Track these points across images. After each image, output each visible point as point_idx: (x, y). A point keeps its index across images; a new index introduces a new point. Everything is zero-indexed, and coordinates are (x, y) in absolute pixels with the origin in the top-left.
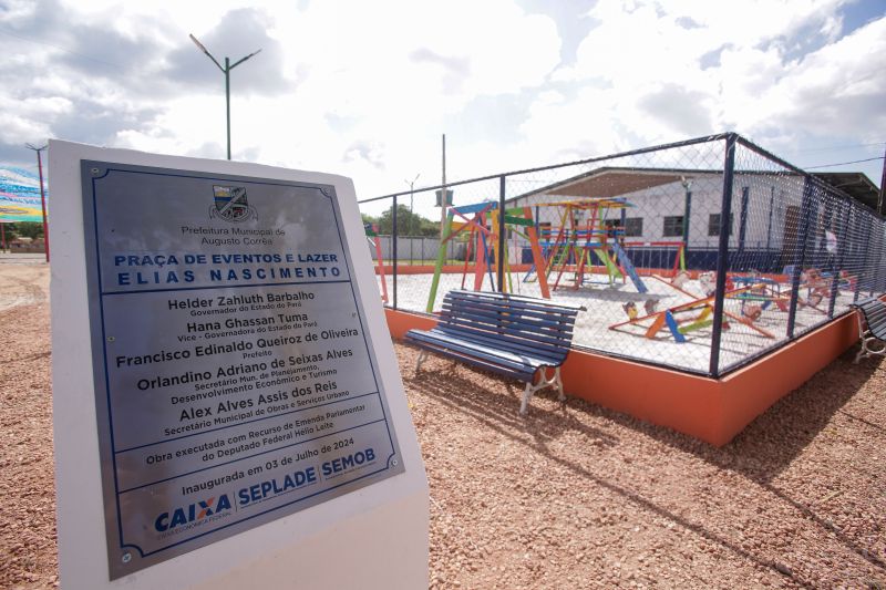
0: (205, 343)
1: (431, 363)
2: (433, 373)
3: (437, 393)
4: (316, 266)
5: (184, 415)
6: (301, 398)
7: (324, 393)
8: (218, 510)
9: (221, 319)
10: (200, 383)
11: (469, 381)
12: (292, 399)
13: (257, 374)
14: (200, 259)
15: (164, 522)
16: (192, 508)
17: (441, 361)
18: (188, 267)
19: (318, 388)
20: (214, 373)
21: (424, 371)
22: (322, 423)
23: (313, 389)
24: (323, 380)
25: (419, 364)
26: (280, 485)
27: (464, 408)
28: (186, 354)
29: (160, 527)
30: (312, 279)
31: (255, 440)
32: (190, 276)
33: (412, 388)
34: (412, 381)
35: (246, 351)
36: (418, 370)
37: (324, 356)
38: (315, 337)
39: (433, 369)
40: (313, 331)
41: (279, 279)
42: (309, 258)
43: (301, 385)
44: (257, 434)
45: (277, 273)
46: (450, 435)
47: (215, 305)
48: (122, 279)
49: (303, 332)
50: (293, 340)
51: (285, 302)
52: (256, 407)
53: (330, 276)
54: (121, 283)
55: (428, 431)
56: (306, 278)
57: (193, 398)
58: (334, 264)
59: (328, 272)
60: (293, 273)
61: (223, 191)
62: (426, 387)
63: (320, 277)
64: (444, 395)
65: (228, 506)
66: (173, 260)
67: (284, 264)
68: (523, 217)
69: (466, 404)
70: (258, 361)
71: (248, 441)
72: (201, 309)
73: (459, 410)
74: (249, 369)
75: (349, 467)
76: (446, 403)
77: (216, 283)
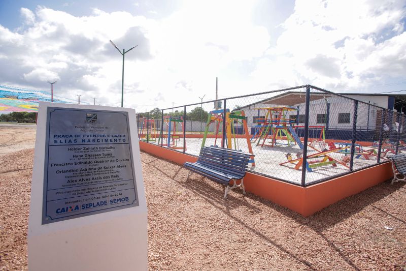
0: (78, 161)
1: (194, 176)
2: (194, 180)
3: (193, 188)
4: (117, 138)
5: (69, 181)
6: (106, 179)
7: (114, 178)
8: (75, 209)
9: (83, 154)
10: (74, 172)
11: (208, 184)
12: (103, 179)
13: (93, 171)
14: (79, 136)
15: (59, 211)
16: (67, 208)
17: (199, 176)
18: (76, 138)
19: (112, 176)
20: (79, 170)
21: (191, 179)
22: (112, 187)
23: (110, 177)
24: (114, 174)
25: (189, 176)
26: (95, 204)
27: (201, 195)
28: (72, 164)
29: (57, 212)
30: (116, 142)
31: (89, 190)
32: (75, 141)
33: (183, 186)
34: (185, 183)
35: (90, 164)
36: (188, 179)
37: (116, 167)
38: (114, 161)
39: (195, 178)
40: (113, 159)
41: (104, 142)
42: (115, 136)
43: (107, 175)
44: (90, 189)
45: (104, 141)
46: (192, 205)
47: (82, 150)
48: (55, 141)
49: (110, 159)
50: (106, 161)
51: (105, 149)
52: (91, 181)
53: (122, 142)
54: (55, 143)
55: (184, 203)
56: (113, 142)
57: (72, 177)
58: (124, 138)
59: (121, 141)
60: (109, 140)
61: (89, 115)
62: (189, 186)
63: (118, 142)
64: (195, 189)
65: (78, 209)
66: (71, 136)
67: (107, 138)
68: (241, 115)
69: (203, 193)
70: (94, 167)
71: (87, 191)
72: (78, 151)
73: (199, 195)
74: (90, 169)
75: (119, 202)
76: (195, 192)
77: (84, 143)
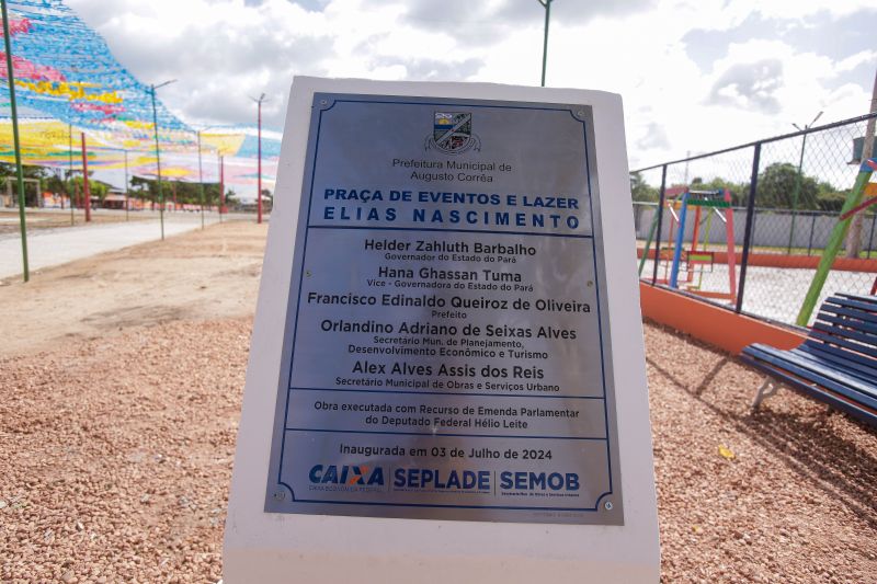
0: (393, 292)
1: (783, 401)
2: (783, 417)
3: (783, 448)
4: (546, 212)
5: (357, 367)
6: (492, 380)
7: (522, 381)
8: (370, 482)
9: (416, 266)
10: (380, 335)
11: (851, 445)
12: (479, 379)
13: (444, 338)
14: (405, 196)
15: (318, 474)
16: (345, 471)
17: (803, 402)
18: (393, 204)
19: (517, 372)
20: (397, 328)
21: (768, 410)
22: (510, 419)
23: (510, 372)
24: (526, 364)
25: (761, 397)
26: (444, 480)
27: (828, 484)
28: (372, 301)
29: (313, 479)
30: (538, 229)
31: (426, 416)
32: (391, 214)
33: (740, 429)
34: (743, 419)
35: (437, 308)
36: (757, 406)
37: (535, 332)
38: (526, 306)
39: (785, 410)
40: (525, 296)
41: (492, 226)
42: (538, 202)
43: (496, 363)
44: (429, 410)
45: (492, 218)
46: (789, 518)
47: (412, 251)
48: (328, 213)
49: (512, 296)
50: (495, 305)
51: (496, 255)
52: (434, 378)
53: (562, 227)
54: (326, 217)
55: (749, 499)
56: (529, 227)
57: (369, 350)
58: (571, 212)
59: (562, 222)
60: (512, 219)
61: (444, 118)
62: (765, 434)
63: (548, 227)
64: (795, 454)
65: (381, 482)
66: (378, 195)
67: (504, 208)
69: (835, 480)
70: (448, 322)
71: (418, 415)
72: (397, 252)
73: (816, 485)
74: (435, 330)
75: (538, 488)
76: (794, 467)
77: (419, 224)
